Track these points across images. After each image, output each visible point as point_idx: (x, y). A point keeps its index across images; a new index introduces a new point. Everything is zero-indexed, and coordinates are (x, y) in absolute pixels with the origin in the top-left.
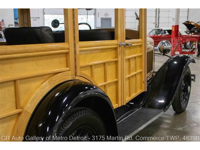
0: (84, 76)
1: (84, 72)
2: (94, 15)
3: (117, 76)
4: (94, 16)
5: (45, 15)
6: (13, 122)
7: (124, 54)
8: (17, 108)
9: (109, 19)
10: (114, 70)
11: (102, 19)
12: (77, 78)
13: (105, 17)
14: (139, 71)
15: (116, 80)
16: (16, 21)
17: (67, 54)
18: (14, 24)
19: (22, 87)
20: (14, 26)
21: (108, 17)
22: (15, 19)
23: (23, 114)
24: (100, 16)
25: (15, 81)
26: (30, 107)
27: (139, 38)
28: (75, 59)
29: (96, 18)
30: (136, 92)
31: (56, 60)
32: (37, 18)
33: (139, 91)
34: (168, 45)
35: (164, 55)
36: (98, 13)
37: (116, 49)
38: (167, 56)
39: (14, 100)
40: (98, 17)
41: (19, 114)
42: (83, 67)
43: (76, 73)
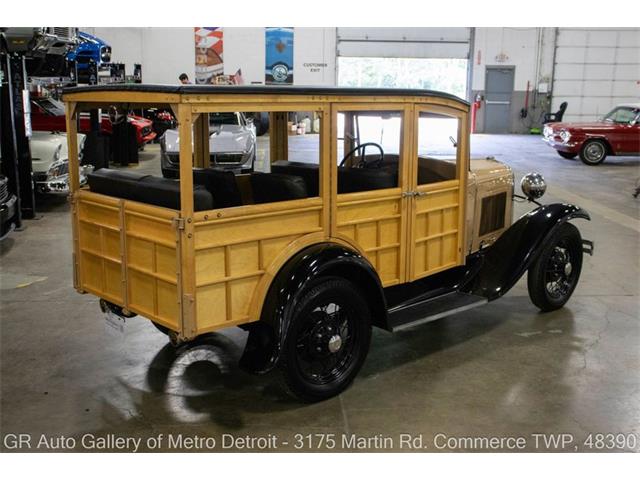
0: (344, 238)
1: (343, 233)
2: (468, 58)
3: (399, 240)
4: (466, 60)
5: (340, 58)
6: (256, 283)
7: (413, 206)
8: (260, 269)
9: (510, 70)
10: (395, 230)
11: (489, 69)
12: (332, 240)
13: (498, 64)
14: (450, 231)
15: (397, 244)
16: (269, 73)
17: (320, 211)
18: (263, 80)
19: (266, 247)
20: (263, 84)
21: (506, 63)
22: (267, 68)
23: (266, 276)
24: (482, 61)
25: (259, 241)
26: (273, 269)
27: (454, 178)
28: (331, 217)
29: (472, 66)
30: (441, 265)
31: (307, 218)
32: (319, 65)
33: (448, 265)
34: (540, 182)
35: (531, 199)
36: (479, 52)
37: (398, 201)
38: (537, 203)
39: (257, 260)
40: (479, 63)
41: (262, 275)
42: (341, 227)
43: (330, 234)
